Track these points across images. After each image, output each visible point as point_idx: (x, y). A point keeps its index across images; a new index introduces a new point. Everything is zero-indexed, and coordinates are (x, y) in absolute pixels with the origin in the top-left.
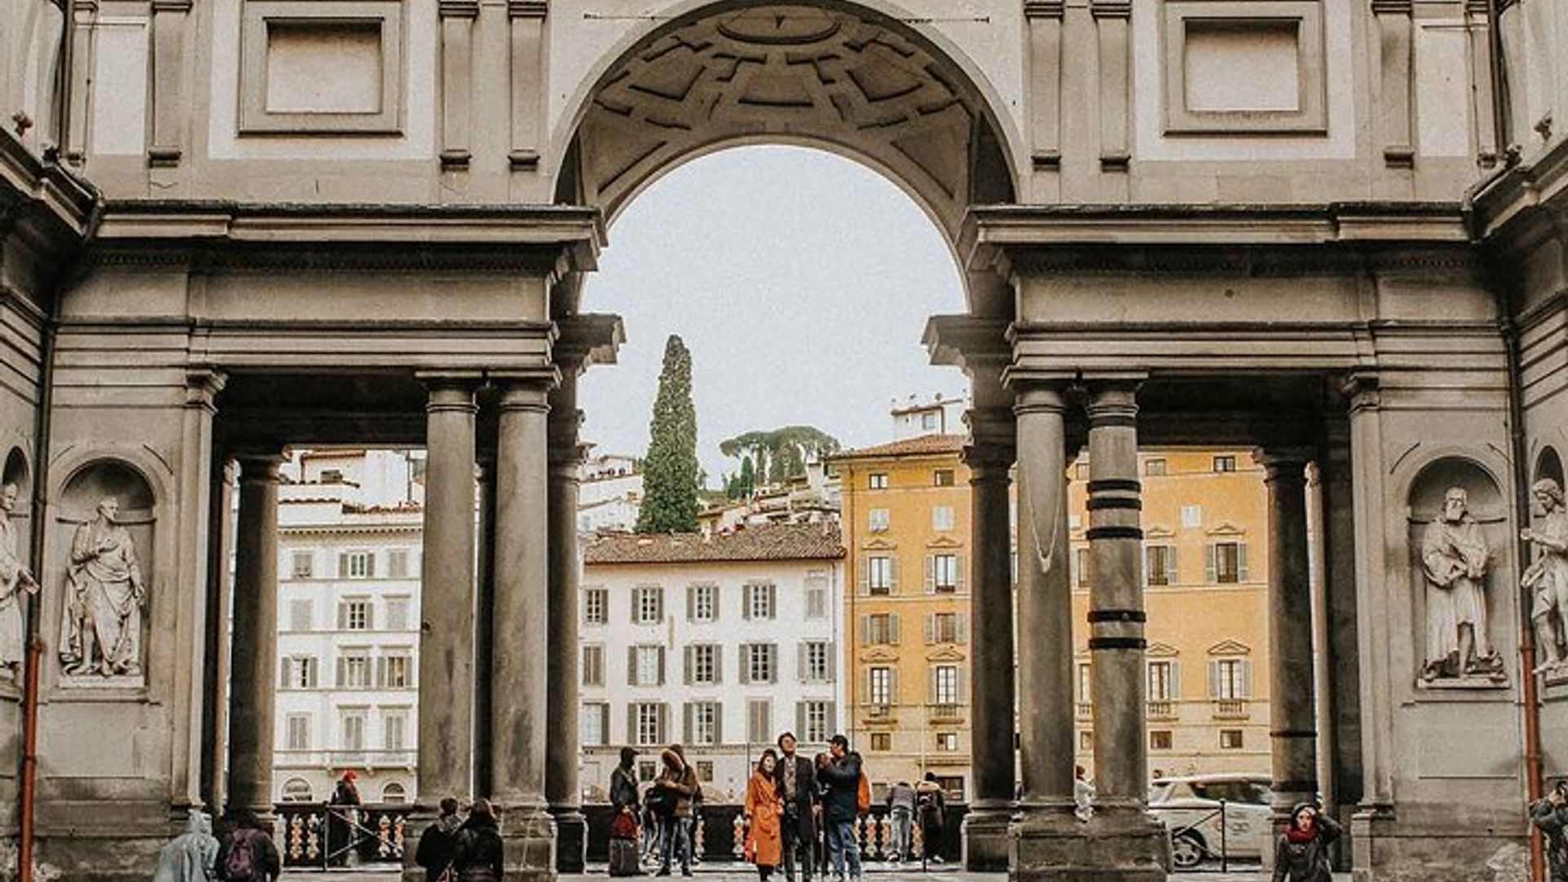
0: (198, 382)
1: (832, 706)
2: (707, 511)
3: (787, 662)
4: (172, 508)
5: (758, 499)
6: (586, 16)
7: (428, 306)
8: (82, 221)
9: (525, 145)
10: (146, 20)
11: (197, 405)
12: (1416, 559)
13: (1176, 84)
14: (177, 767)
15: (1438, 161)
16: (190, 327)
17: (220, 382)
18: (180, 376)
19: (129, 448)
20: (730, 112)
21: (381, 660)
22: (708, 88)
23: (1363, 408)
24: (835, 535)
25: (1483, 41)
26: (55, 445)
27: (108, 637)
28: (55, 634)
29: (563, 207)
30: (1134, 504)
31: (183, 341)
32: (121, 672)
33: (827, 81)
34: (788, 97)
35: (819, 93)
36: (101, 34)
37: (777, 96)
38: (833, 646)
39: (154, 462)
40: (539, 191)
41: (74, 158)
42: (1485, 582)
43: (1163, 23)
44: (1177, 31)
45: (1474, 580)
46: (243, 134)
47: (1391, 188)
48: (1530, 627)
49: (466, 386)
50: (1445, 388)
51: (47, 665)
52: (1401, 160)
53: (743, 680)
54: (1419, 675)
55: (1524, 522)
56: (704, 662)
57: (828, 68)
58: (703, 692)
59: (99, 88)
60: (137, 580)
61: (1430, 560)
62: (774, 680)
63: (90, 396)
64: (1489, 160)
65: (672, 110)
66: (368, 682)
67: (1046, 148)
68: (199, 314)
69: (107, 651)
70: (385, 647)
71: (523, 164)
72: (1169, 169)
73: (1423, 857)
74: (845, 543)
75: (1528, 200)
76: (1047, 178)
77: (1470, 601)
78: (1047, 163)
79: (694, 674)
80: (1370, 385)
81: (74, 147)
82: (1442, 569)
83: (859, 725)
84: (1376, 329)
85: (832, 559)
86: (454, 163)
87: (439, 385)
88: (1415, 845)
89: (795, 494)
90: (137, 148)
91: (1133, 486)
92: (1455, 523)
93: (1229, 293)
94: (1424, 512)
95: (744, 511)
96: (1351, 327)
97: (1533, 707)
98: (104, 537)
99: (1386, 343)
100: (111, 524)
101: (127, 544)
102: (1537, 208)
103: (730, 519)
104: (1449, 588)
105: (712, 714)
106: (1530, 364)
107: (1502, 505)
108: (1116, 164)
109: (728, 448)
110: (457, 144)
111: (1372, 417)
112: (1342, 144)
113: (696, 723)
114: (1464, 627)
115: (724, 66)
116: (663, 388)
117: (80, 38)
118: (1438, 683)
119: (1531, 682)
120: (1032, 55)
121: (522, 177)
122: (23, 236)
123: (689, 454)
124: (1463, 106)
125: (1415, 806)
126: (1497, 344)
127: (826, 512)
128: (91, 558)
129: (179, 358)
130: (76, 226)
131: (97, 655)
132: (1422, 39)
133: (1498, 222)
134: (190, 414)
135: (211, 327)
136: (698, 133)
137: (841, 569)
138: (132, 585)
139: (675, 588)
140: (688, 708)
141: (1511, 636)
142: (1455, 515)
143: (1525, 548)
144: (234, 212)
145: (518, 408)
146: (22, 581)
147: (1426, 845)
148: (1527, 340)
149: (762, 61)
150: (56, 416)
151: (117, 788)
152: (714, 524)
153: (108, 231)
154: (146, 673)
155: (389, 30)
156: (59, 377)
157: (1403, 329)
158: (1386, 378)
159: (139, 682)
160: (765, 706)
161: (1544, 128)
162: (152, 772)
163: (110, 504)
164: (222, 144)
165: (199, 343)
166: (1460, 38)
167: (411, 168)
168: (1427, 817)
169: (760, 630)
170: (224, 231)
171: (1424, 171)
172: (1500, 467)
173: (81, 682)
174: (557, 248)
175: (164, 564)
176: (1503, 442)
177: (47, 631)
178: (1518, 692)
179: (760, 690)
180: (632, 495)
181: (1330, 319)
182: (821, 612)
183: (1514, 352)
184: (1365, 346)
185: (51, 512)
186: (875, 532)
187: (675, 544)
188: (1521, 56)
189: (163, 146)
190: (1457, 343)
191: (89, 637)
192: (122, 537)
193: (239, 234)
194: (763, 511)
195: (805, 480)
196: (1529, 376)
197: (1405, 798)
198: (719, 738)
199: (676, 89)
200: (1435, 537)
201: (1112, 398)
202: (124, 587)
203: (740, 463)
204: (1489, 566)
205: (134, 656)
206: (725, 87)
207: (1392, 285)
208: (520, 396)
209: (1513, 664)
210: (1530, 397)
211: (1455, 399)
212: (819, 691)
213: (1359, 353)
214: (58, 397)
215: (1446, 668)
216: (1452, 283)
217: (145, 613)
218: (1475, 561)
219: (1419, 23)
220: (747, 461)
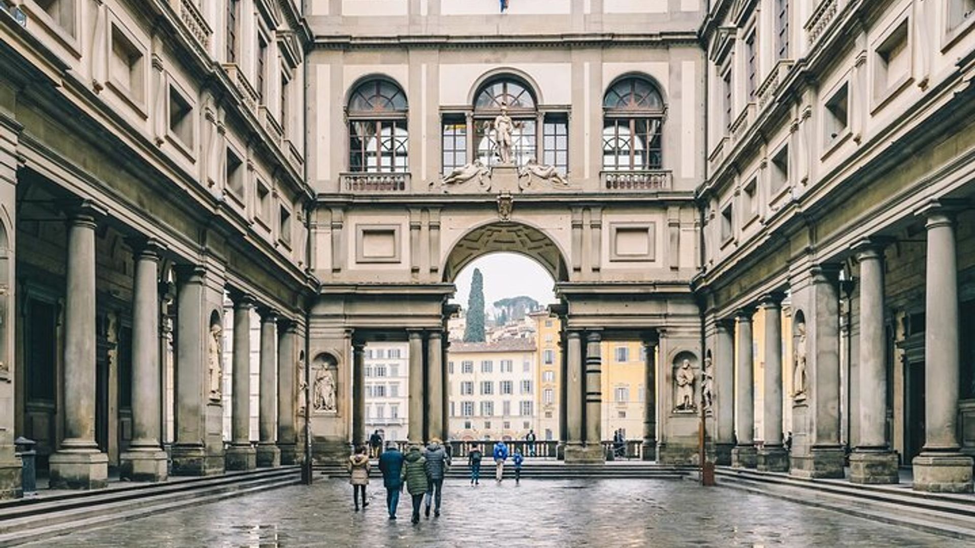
0: (347, 331)
1: (532, 402)
2: (488, 331)
3: (516, 387)
4: (342, 366)
5: (507, 327)
6: (451, 229)
7: (409, 310)
8: (316, 289)
9: (434, 265)
10: (330, 231)
11: (347, 337)
12: (674, 378)
13: (614, 246)
14: (346, 433)
15: (685, 269)
16: (345, 316)
17: (353, 331)
18: (343, 330)
19: (331, 350)
20: (491, 244)
21: (375, 387)
22: (485, 238)
23: (662, 337)
24: (533, 343)
25: (699, 235)
26: (311, 349)
27: (327, 400)
28: (313, 399)
29: (445, 283)
30: (599, 364)
31: (343, 320)
32: (330, 409)
33: (519, 236)
34: (508, 240)
35: (517, 239)
36: (318, 235)
37: (505, 240)
38: (532, 382)
39: (337, 353)
40: (438, 278)
41: (313, 270)
42: (693, 384)
43: (610, 229)
44: (615, 231)
45: (690, 385)
46: (358, 263)
47: (670, 277)
48: (703, 397)
49: (419, 332)
50: (683, 332)
51: (311, 406)
52: (675, 269)
53: (501, 393)
54: (674, 409)
55: (704, 369)
56: (487, 388)
57: (519, 233)
58: (487, 398)
59: (318, 250)
60: (333, 384)
61: (678, 379)
62: (512, 394)
63: (319, 335)
64: (699, 268)
65: (475, 245)
66: (371, 394)
67: (577, 265)
68: (347, 313)
69: (326, 403)
70: (376, 383)
71: (434, 271)
72: (612, 271)
73: (673, 457)
74: (537, 345)
75: (703, 284)
76: (577, 273)
77: (688, 390)
78: (578, 270)
79: (484, 391)
80: (664, 331)
81: (312, 267)
82: (681, 381)
83: (541, 409)
84: (666, 316)
85: (532, 351)
86: (415, 270)
87: (413, 332)
88: (671, 454)
89: (520, 325)
90: (329, 267)
91: (599, 359)
92: (685, 369)
93: (626, 306)
94: (677, 365)
95: (502, 332)
96: (660, 315)
97: (704, 418)
98: (325, 373)
99: (669, 320)
100: (327, 370)
101: (330, 375)
102: (707, 286)
103: (496, 335)
104: (683, 386)
105: (490, 405)
106: (708, 325)
107: (698, 364)
108: (596, 270)
109: (496, 304)
110: (416, 265)
111: (664, 340)
112: (659, 264)
113: (484, 408)
114: (686, 397)
115: (490, 233)
116: (472, 288)
117: (312, 236)
118: (679, 411)
119: (704, 411)
120: (574, 239)
121: (434, 274)
122: (302, 294)
123: (482, 311)
124: (693, 253)
125: (671, 444)
126: (699, 320)
127: (531, 332)
128: (322, 379)
129: (343, 325)
130: (314, 290)
131: (324, 404)
132: (682, 234)
133: (698, 288)
134: (346, 340)
135: (351, 316)
136: (482, 251)
137: (535, 354)
138: (332, 386)
139: (477, 361)
140: (482, 403)
141: (699, 399)
142: (685, 366)
143: (704, 376)
144: (356, 286)
145: (434, 338)
146: (305, 386)
147: (674, 454)
148: (707, 319)
149: (500, 231)
150: (311, 341)
151: (332, 439)
152: (491, 336)
153: (323, 291)
154: (337, 408)
155: (396, 233)
156: (311, 330)
157: (674, 316)
158: (668, 329)
159: (335, 411)
160: (508, 403)
161: (711, 262)
162: (340, 435)
163: (326, 365)
164: (352, 265)
165: (348, 320)
166: (693, 233)
167: (402, 272)
168: (674, 446)
169: (506, 376)
170: (353, 291)
171: (681, 271)
172: (699, 354)
173: (320, 411)
174: (444, 295)
175: (341, 380)
176: (700, 347)
177: (311, 398)
178: (700, 414)
179: (507, 397)
180: (461, 325)
181: (655, 313)
182: (528, 370)
183: (703, 322)
184: (663, 320)
185: (310, 367)
186: (548, 341)
187: (477, 346)
188: (708, 242)
189: (336, 267)
190: (689, 320)
191: (322, 400)
192: (329, 372)
193: (358, 292)
194: (509, 331)
195: (523, 320)
196: (707, 329)
197: (669, 441)
198: (493, 414)
199: (475, 239)
200: (680, 372)
201: (594, 335)
202: (330, 387)
203: (501, 311)
204: (694, 380)
205: (333, 404)
206: (490, 238)
207: (671, 303)
208: (434, 335)
209: (699, 406)
210: (707, 334)
211: (687, 335)
212: (527, 397)
213: (660, 322)
214: (311, 336)
215: (682, 407)
216: (688, 303)
217: (336, 393)
218: (690, 378)
219: (682, 229)
220: (504, 311)
